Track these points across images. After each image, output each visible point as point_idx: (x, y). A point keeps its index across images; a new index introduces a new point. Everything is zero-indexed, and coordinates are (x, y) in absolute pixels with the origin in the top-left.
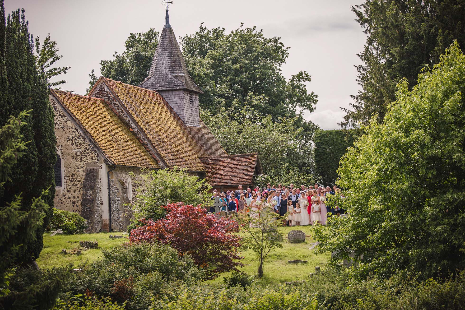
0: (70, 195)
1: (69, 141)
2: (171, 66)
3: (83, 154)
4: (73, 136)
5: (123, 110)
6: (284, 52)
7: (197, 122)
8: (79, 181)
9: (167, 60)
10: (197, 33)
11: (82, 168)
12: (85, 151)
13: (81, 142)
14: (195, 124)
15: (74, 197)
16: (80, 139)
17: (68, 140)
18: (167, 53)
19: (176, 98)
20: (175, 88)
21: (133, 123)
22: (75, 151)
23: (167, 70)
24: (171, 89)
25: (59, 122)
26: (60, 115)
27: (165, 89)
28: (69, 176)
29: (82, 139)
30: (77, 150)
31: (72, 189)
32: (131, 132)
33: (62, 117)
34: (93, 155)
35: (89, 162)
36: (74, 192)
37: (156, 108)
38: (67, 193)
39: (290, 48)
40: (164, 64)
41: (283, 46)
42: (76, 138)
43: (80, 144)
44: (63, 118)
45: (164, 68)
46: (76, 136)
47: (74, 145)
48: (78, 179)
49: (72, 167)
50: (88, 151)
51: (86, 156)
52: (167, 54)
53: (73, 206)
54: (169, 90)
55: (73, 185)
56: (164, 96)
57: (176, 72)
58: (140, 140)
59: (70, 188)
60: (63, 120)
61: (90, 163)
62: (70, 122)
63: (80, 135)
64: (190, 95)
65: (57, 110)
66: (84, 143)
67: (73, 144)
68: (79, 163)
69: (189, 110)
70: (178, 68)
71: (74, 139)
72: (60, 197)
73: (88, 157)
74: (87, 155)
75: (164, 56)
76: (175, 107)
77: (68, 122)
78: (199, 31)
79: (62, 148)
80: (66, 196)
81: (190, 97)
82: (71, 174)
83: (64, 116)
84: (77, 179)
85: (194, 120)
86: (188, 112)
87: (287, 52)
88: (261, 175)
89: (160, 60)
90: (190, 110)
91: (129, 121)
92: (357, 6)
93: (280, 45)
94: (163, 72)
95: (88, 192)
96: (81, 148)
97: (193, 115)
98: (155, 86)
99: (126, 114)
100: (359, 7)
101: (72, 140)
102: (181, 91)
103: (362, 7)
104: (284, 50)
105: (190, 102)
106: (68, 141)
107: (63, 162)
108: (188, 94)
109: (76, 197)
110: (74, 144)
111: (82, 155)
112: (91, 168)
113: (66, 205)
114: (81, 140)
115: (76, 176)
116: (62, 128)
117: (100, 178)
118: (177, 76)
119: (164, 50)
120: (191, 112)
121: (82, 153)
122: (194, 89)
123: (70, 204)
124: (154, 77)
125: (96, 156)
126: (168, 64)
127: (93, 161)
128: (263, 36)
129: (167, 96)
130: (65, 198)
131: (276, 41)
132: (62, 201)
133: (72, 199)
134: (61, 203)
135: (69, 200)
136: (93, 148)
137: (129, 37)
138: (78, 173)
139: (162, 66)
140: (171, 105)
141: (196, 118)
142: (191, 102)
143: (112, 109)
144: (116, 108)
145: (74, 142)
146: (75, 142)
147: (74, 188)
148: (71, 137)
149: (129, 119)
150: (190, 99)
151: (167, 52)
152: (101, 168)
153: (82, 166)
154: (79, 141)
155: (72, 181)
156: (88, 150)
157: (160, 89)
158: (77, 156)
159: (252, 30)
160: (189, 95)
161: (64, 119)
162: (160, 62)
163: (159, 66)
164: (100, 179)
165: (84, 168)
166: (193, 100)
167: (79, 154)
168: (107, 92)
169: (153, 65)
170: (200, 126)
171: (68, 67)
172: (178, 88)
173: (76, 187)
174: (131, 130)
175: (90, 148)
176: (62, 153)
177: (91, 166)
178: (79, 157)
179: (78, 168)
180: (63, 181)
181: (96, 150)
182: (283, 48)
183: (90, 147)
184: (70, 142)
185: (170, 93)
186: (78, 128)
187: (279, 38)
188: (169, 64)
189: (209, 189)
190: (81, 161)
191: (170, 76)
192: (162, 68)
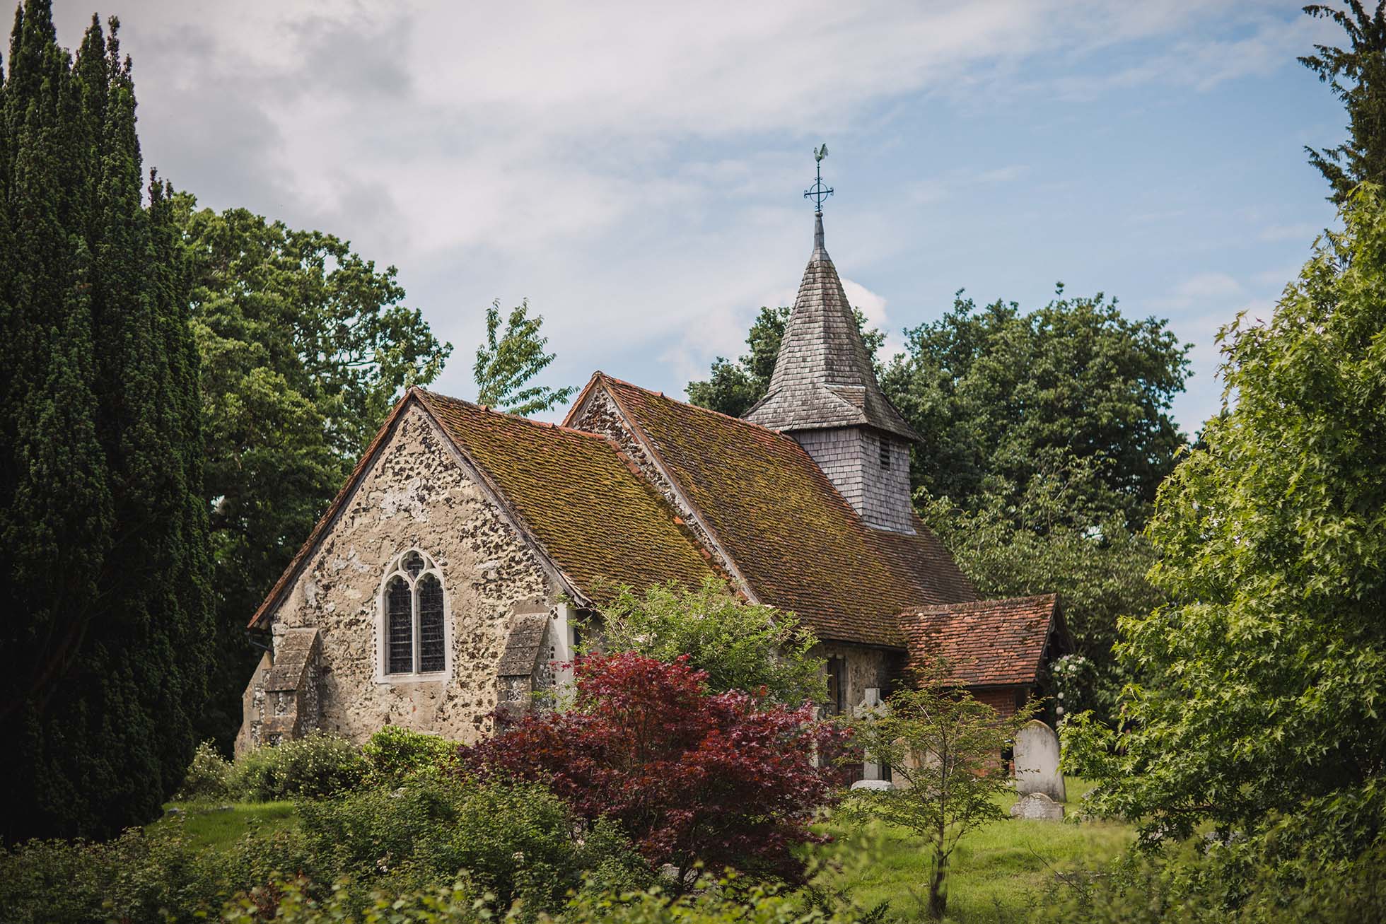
0: (468, 697)
1: (465, 540)
2: (826, 364)
3: (505, 576)
4: (479, 523)
5: (655, 463)
6: (1175, 359)
7: (904, 521)
8: (494, 655)
9: (815, 347)
10: (947, 316)
11: (502, 616)
12: (510, 567)
13: (499, 541)
14: (899, 526)
15: (480, 703)
16: (496, 531)
17: (464, 535)
18: (818, 328)
19: (840, 451)
20: (836, 423)
21: (683, 502)
22: (482, 566)
23: (817, 374)
24: (825, 425)
25: (439, 483)
26: (442, 462)
27: (809, 426)
28: (465, 642)
29: (501, 532)
30: (489, 564)
31: (474, 677)
32: (680, 527)
33: (446, 468)
34: (532, 579)
35: (521, 598)
36: (481, 686)
37: (771, 472)
38: (459, 690)
39: (1192, 346)
40: (809, 359)
41: (1176, 341)
42: (486, 529)
43: (497, 547)
44: (450, 472)
45: (807, 370)
46: (484, 524)
47: (481, 550)
48: (491, 650)
49: (473, 615)
50: (518, 567)
51: (514, 582)
52: (817, 330)
53: (477, 728)
54: (820, 430)
55: (477, 667)
56: (807, 448)
57: (838, 379)
58: (703, 551)
59: (469, 676)
60: (450, 479)
61: (525, 602)
62: (468, 483)
63: (498, 521)
64: (881, 443)
65: (433, 449)
66: (508, 544)
67: (476, 548)
68: (491, 601)
69: (878, 485)
70: (848, 369)
71: (479, 533)
72: (440, 703)
73: (518, 584)
74: (516, 577)
75: (809, 336)
76: (836, 476)
77: (463, 483)
78: (952, 312)
79: (446, 560)
80: (456, 700)
81: (882, 450)
82: (472, 636)
83: (453, 465)
84: (487, 649)
85: (894, 513)
86: (876, 490)
87: (1185, 357)
88: (1066, 658)
89: (797, 349)
90: (883, 486)
91: (674, 497)
92: (1329, 152)
93: (1166, 339)
94: (804, 381)
95: (515, 685)
96: (499, 558)
97: (892, 500)
98: (783, 420)
99: (664, 476)
100: (1333, 154)
101: (473, 536)
102: (854, 434)
103: (1342, 154)
104: (1176, 353)
105: (883, 463)
106: (462, 538)
107: (447, 599)
108: (874, 440)
109: (485, 701)
110: (479, 547)
111: (502, 579)
112: (528, 615)
113: (455, 725)
114: (500, 536)
115: (484, 639)
116: (448, 500)
117: (551, 645)
118: (843, 391)
119: (810, 322)
120: (883, 492)
121: (504, 572)
122: (891, 426)
123: (466, 724)
124: (780, 394)
125: (540, 580)
126: (819, 357)
127: (534, 594)
128: (1123, 317)
129: (816, 447)
130: (455, 705)
131: (1155, 329)
132: (446, 715)
133: (473, 708)
134: (444, 720)
135: (466, 710)
136: (532, 557)
137: (759, 318)
138: (491, 630)
139: (802, 364)
140: (825, 471)
141: (900, 509)
142: (885, 464)
143: (627, 462)
144: (637, 460)
145: (479, 542)
146: (483, 542)
147: (479, 676)
148: (470, 526)
149: (674, 491)
150: (882, 456)
151: (816, 325)
152: (556, 616)
153: (501, 609)
154: (495, 538)
155: (472, 656)
156: (518, 563)
157: (796, 427)
158: (489, 581)
159: (1093, 303)
160: (878, 444)
161: (451, 475)
162: (798, 355)
163: (794, 365)
164: (553, 649)
165: (508, 616)
166: (892, 460)
167: (492, 575)
168: (612, 415)
169: (781, 363)
170: (914, 532)
171: (574, 387)
172: (844, 423)
173: (486, 671)
174: (678, 521)
175: (525, 558)
176: (445, 575)
177: (527, 611)
178: (493, 586)
179: (492, 618)
180: (449, 654)
181: (543, 562)
182: (1174, 346)
183: (525, 554)
184: (469, 542)
185: (823, 438)
186: (491, 499)
187: (1164, 322)
188: (821, 359)
189: (807, 646)
190: (499, 598)
191: (824, 390)
192: (803, 370)
